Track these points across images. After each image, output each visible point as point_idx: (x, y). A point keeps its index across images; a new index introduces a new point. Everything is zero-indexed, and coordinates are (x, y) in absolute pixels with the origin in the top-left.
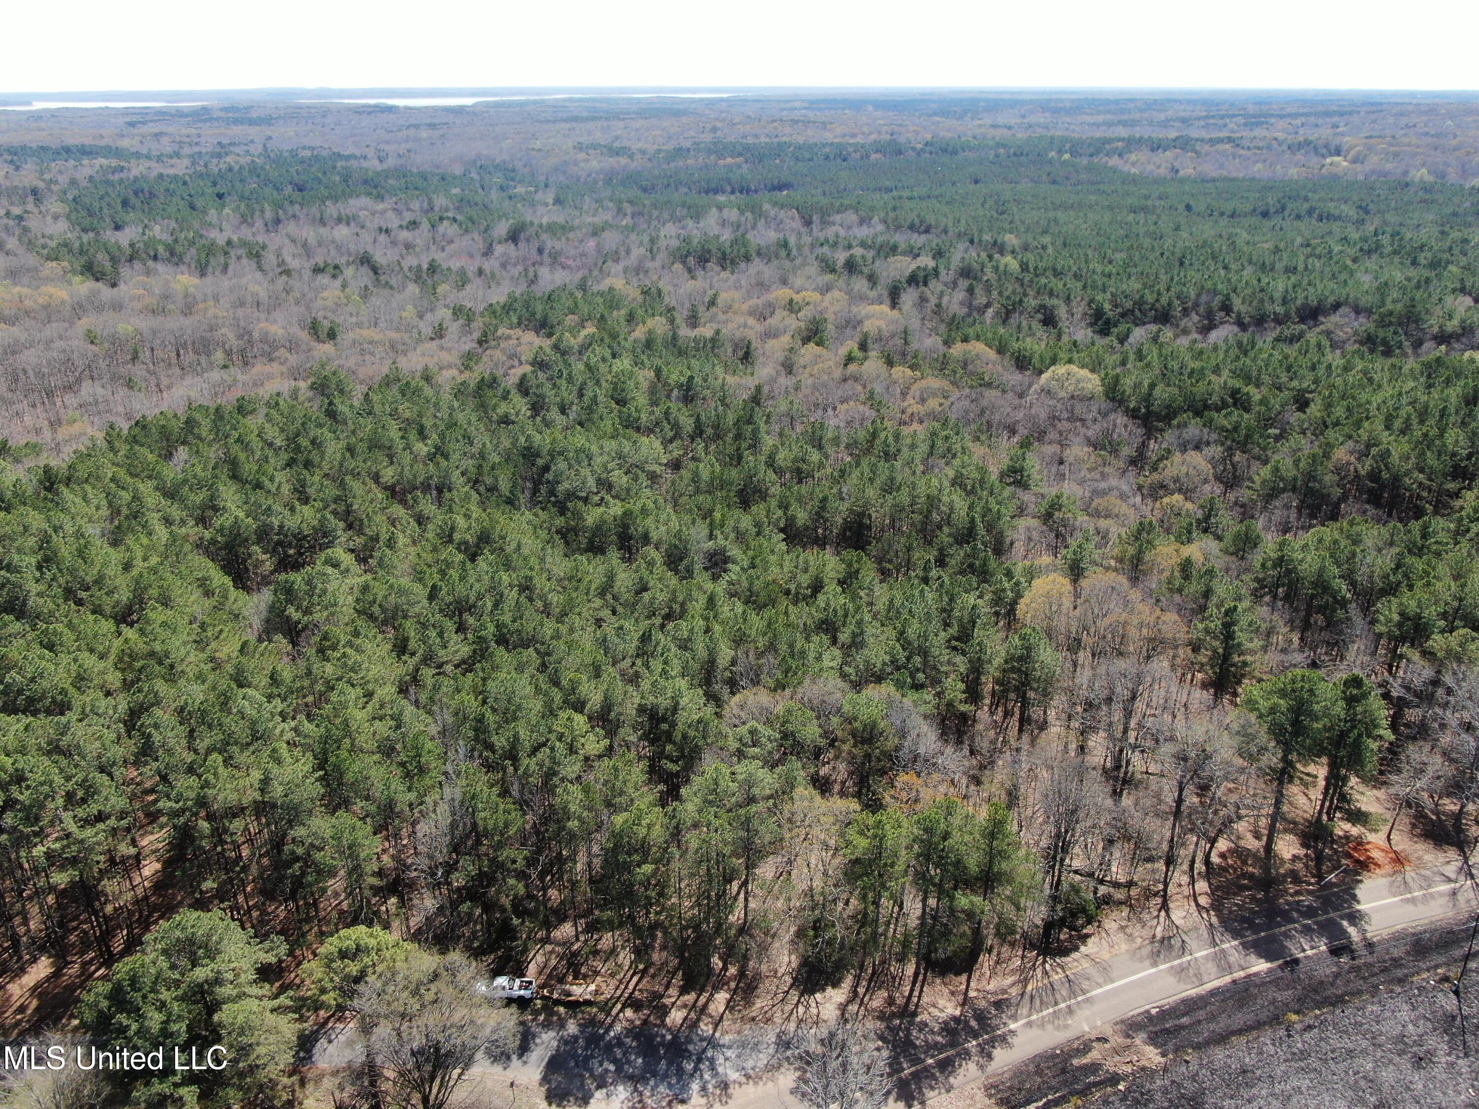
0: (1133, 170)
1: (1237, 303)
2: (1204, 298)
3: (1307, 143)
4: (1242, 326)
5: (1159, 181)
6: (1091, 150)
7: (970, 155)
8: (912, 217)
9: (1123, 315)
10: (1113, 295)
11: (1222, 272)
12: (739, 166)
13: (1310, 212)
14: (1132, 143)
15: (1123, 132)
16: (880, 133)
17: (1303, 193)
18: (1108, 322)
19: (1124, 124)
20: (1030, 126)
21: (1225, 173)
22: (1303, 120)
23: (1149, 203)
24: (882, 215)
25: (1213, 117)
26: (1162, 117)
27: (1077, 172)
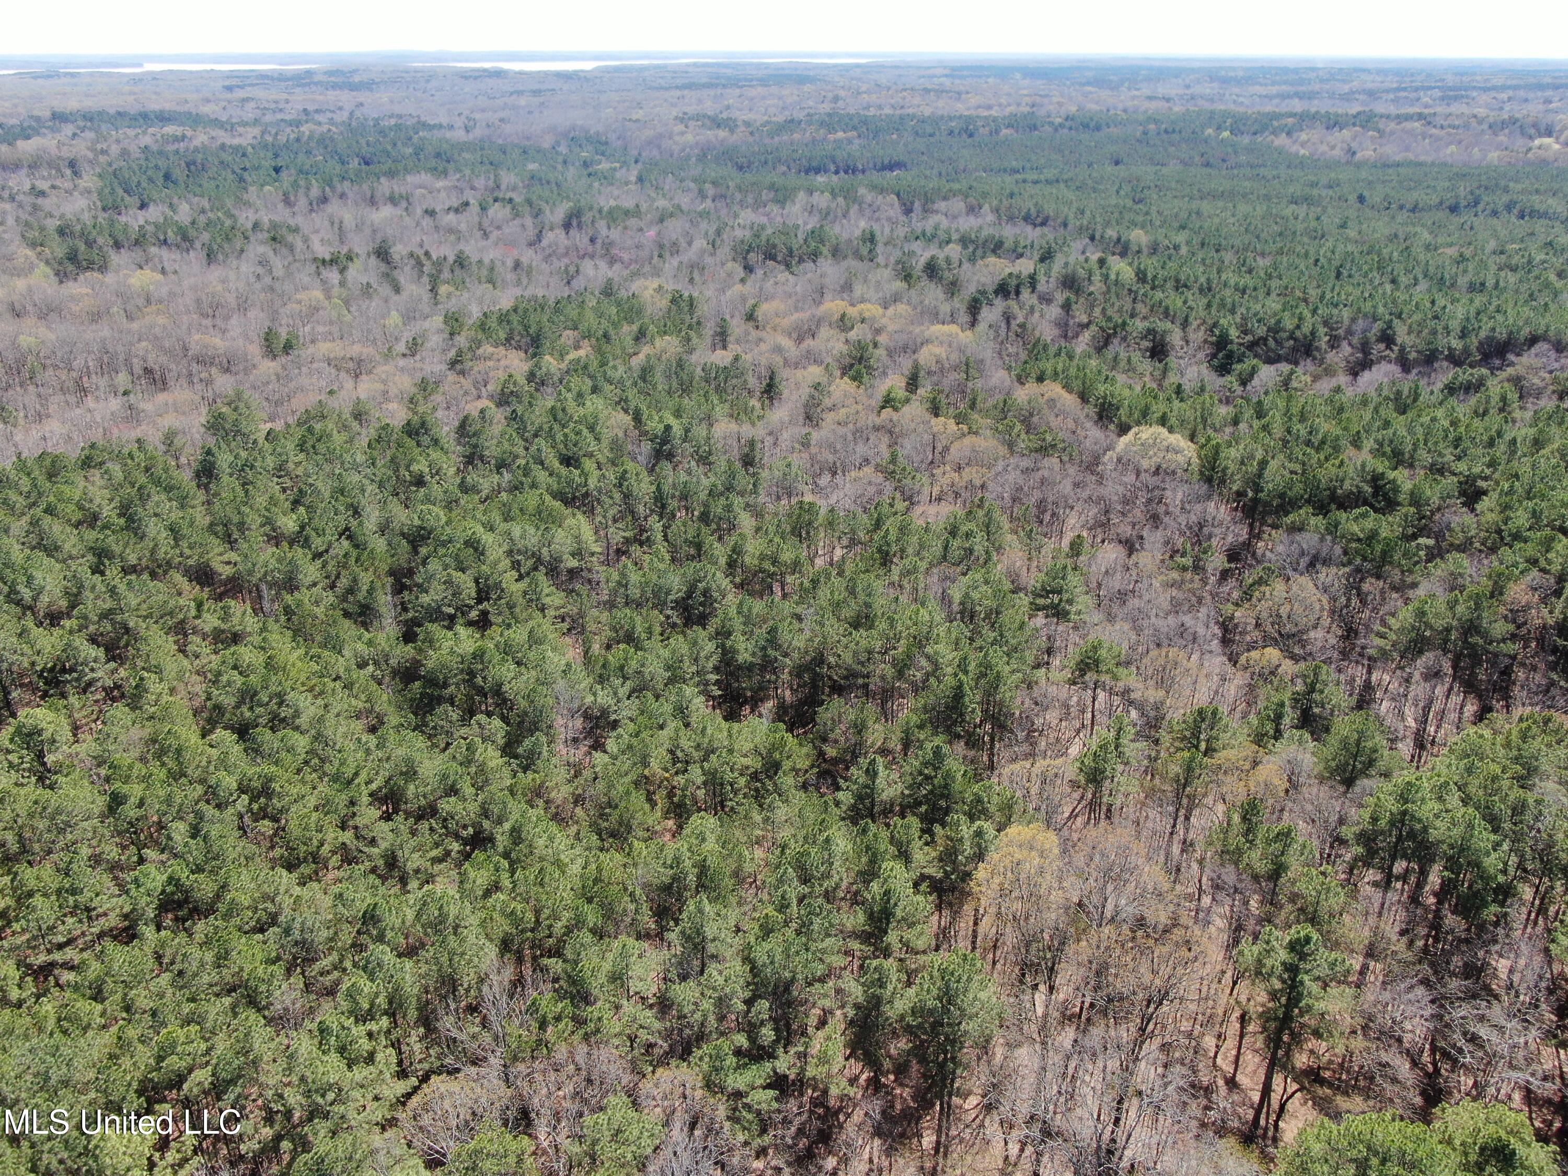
0: (1302, 152)
1: (1402, 334)
2: (1361, 324)
3: (1514, 121)
4: (1405, 365)
5: (1330, 165)
6: (1256, 127)
7: (1113, 130)
8: (1029, 205)
9: (1252, 346)
10: (1244, 318)
11: (1388, 287)
12: (850, 142)
13: (1509, 207)
14: (1306, 119)
15: (1297, 106)
16: (1019, 105)
17: (1503, 183)
18: (1230, 355)
19: (1300, 96)
20: (1193, 98)
21: (1411, 156)
22: (1511, 93)
23: (1315, 192)
24: (995, 203)
25: (1405, 89)
26: (1346, 88)
27: (1236, 152)
